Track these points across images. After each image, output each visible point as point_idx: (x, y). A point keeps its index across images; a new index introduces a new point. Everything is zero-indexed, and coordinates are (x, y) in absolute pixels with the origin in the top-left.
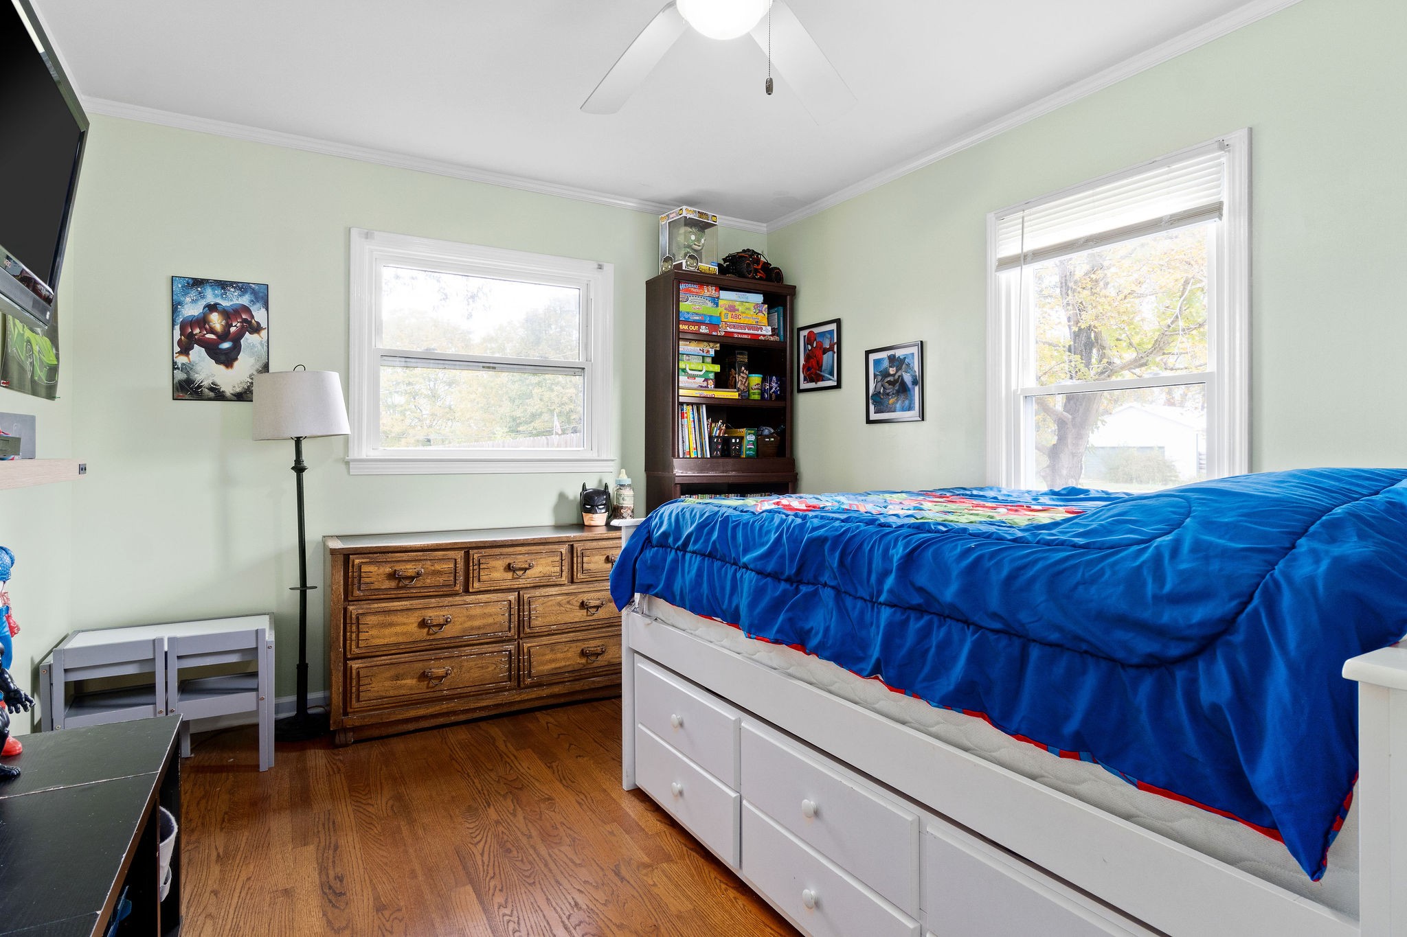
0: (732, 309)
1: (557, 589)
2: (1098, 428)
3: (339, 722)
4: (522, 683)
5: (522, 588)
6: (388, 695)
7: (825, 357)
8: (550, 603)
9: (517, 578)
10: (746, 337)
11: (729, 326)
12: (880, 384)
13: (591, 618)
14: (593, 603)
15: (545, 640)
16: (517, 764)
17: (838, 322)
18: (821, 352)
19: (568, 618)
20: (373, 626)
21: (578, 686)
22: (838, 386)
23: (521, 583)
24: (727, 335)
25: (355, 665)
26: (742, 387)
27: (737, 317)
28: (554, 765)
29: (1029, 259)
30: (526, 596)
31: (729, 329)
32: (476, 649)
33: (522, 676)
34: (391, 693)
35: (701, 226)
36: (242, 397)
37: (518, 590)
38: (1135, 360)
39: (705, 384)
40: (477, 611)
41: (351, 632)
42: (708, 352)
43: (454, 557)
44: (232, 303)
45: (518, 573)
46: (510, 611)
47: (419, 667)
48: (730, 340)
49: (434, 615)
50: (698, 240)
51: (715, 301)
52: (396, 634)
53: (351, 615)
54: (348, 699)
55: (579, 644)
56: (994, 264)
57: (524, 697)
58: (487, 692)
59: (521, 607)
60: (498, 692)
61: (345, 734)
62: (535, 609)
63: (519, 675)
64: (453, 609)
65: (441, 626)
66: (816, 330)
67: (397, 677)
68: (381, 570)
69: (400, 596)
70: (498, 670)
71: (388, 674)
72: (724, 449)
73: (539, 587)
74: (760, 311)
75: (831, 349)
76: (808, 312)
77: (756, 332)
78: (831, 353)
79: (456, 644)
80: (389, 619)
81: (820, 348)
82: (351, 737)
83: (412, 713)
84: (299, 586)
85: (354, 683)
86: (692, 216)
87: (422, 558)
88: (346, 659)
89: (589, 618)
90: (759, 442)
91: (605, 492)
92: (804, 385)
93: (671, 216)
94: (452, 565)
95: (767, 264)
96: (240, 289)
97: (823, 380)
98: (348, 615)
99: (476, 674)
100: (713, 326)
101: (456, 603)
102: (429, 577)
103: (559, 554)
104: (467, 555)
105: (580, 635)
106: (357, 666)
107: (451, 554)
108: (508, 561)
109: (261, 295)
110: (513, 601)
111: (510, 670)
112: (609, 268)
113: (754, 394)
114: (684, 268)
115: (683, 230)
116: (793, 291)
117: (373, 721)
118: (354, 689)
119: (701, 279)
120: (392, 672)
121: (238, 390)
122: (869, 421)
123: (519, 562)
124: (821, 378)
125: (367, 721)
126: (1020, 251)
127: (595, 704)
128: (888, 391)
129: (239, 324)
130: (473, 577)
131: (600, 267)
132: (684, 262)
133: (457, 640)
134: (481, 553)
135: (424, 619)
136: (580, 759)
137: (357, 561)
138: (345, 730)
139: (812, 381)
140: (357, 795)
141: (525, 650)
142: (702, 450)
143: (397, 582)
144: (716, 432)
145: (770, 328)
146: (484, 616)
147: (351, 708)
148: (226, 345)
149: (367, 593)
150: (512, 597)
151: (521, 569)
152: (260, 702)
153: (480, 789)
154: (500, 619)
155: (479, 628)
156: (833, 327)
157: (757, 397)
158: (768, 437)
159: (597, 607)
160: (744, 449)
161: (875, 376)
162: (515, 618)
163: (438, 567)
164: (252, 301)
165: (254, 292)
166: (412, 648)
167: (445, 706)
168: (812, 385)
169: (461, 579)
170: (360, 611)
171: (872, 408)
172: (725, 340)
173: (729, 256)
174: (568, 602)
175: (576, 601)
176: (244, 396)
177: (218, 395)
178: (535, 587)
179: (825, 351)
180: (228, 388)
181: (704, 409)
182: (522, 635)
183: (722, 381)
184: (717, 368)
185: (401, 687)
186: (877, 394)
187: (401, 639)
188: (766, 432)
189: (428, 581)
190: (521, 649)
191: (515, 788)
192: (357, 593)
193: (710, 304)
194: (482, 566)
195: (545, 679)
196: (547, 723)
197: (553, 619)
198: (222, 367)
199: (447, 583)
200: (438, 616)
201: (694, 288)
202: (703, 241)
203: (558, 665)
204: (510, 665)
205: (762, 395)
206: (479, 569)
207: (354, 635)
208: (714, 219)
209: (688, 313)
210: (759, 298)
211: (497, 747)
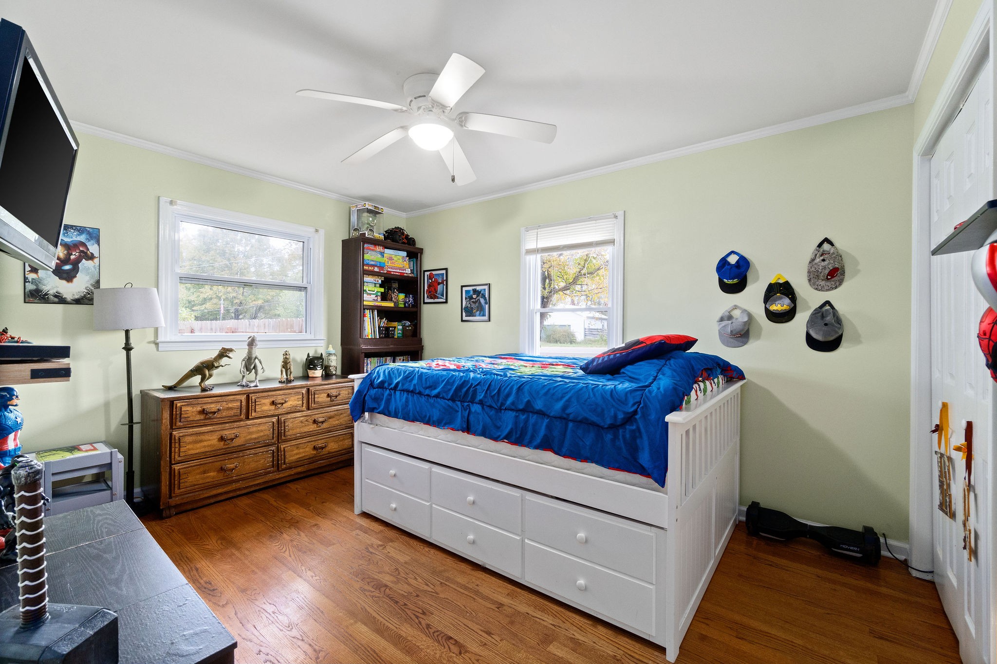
0: (391, 259)
1: (300, 413)
2: (547, 318)
3: (166, 503)
4: (280, 468)
5: (280, 414)
6: (199, 483)
7: (439, 286)
8: (296, 422)
9: (278, 409)
10: (397, 274)
11: (389, 268)
12: (468, 302)
13: (319, 428)
14: (321, 420)
15: (293, 443)
16: (288, 511)
17: (446, 269)
18: (437, 284)
19: (306, 429)
20: (190, 443)
21: (312, 466)
22: (446, 302)
23: (280, 411)
24: (388, 273)
25: (177, 467)
26: (395, 300)
27: (393, 263)
28: (311, 508)
29: (540, 251)
30: (283, 419)
31: (389, 270)
32: (253, 451)
33: (280, 464)
34: (201, 482)
35: (374, 213)
36: (80, 302)
37: (278, 415)
38: (565, 287)
39: (376, 298)
40: (254, 429)
41: (175, 448)
42: (378, 281)
43: (240, 399)
44: (72, 240)
45: (278, 406)
46: (273, 428)
47: (218, 464)
48: (390, 276)
49: (228, 433)
50: (373, 221)
51: (382, 254)
52: (205, 447)
53: (175, 437)
54: (172, 489)
55: (312, 443)
56: (524, 251)
57: (282, 475)
58: (260, 475)
59: (280, 425)
60: (266, 475)
61: (170, 510)
62: (288, 425)
63: (278, 463)
64: (240, 429)
65: (232, 439)
66: (434, 273)
67: (204, 472)
68: (195, 409)
69: (206, 424)
70: (266, 462)
71: (198, 471)
72: (386, 333)
73: (290, 413)
74: (405, 261)
75: (442, 283)
76: (429, 262)
77: (403, 272)
78: (442, 285)
79: (242, 449)
80: (199, 438)
81: (436, 282)
82: (173, 512)
83: (215, 492)
84: (128, 422)
85: (176, 479)
86: (371, 208)
87: (221, 401)
88: (171, 464)
89: (318, 429)
90: (404, 330)
91: (321, 358)
92: (427, 300)
93: (359, 206)
94: (239, 404)
95: (407, 236)
96: (79, 231)
97: (438, 298)
98: (173, 437)
99: (253, 465)
100: (381, 268)
101: (241, 425)
102: (225, 412)
103: (302, 394)
104: (248, 397)
105: (313, 438)
106: (178, 468)
107: (238, 397)
108: (272, 399)
109: (95, 235)
110: (275, 422)
111: (273, 461)
112: (322, 232)
113: (401, 304)
114: (366, 236)
115: (366, 214)
116: (421, 251)
117: (188, 500)
118: (176, 482)
119: (375, 242)
120: (202, 469)
121: (77, 297)
122: (462, 321)
123: (279, 400)
124: (436, 297)
125: (185, 501)
126: (536, 247)
127: (321, 475)
128: (472, 306)
129: (77, 254)
130: (252, 410)
131: (317, 231)
132: (367, 232)
133: (242, 447)
134: (256, 396)
135: (222, 436)
136: (324, 504)
137: (179, 405)
138: (169, 507)
139: (431, 298)
140: (194, 541)
141: (282, 449)
142: (374, 334)
143: (205, 415)
144: (382, 325)
145: (409, 270)
146: (259, 431)
147: (174, 493)
148: (67, 267)
149: (185, 423)
150: (274, 420)
151: (280, 404)
152: (114, 496)
153: (272, 526)
154: (267, 433)
155: (255, 439)
156: (444, 272)
157: (402, 306)
158: (408, 327)
159: (322, 422)
160: (396, 333)
161: (466, 298)
162: (276, 432)
163: (230, 405)
164: (88, 239)
165: (89, 233)
166: (214, 454)
167: (234, 486)
168: (432, 301)
169: (244, 411)
170: (181, 434)
171: (464, 314)
172: (387, 275)
173: (388, 230)
174: (307, 421)
175: (311, 420)
176: (81, 301)
177: (61, 300)
178: (287, 413)
179: (439, 284)
180: (69, 297)
181: (376, 312)
182: (280, 441)
183: (384, 297)
184: (382, 290)
185: (207, 477)
186: (466, 307)
187: (207, 449)
188: (407, 324)
189: (224, 414)
190: (279, 448)
191: (294, 523)
192: (179, 424)
193: (380, 256)
194: (257, 403)
195: (293, 464)
196: (296, 488)
197: (298, 430)
198: (64, 282)
199: (236, 414)
200: (230, 434)
201: (372, 247)
202: (375, 221)
203: (300, 456)
204: (273, 458)
205: (405, 304)
206: (255, 405)
207: (177, 449)
208: (382, 210)
209: (368, 260)
210: (404, 254)
211: (272, 504)
